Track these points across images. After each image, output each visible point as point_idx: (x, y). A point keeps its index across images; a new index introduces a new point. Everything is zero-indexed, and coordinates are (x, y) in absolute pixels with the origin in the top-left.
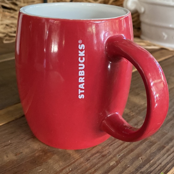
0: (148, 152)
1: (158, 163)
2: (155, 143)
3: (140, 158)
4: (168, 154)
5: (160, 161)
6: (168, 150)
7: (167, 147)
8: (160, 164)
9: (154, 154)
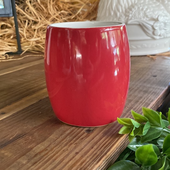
0: (130, 104)
1: (138, 108)
2: (132, 100)
3: (126, 107)
4: (142, 103)
5: (138, 107)
6: (141, 102)
7: (140, 101)
8: (139, 108)
9: (134, 105)
